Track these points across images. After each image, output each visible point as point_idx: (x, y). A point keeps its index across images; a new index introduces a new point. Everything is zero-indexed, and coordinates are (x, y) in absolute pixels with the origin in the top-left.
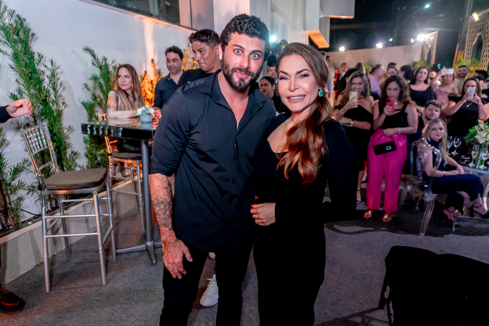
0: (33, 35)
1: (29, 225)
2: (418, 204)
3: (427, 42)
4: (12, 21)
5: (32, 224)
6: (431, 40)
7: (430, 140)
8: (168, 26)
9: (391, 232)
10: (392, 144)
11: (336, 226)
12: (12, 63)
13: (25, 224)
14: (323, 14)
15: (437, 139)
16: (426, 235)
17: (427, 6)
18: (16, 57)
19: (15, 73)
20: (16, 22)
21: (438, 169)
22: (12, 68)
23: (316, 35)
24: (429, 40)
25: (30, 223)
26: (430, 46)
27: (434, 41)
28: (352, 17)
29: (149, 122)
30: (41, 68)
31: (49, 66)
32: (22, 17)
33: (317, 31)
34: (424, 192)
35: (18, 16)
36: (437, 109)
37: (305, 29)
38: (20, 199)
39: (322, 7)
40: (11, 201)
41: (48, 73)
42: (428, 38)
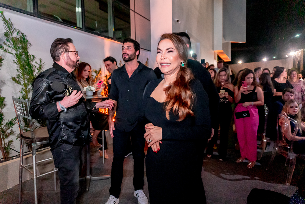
0: (30, 44)
1: (14, 159)
2: (286, 162)
3: (296, 56)
4: (18, 37)
5: (16, 158)
6: (299, 55)
7: (288, 114)
8: (120, 44)
9: (263, 181)
10: (248, 112)
11: (221, 174)
12: (15, 60)
13: (12, 158)
14: (226, 41)
15: (294, 114)
16: (291, 185)
17: (298, 36)
18: (18, 56)
19: (17, 66)
20: (21, 37)
21: (296, 136)
22: (15, 62)
23: (221, 53)
24: (298, 55)
25: (15, 158)
26: (299, 59)
27: (301, 55)
28: (245, 42)
29: (92, 96)
30: (33, 63)
31: (39, 62)
32: (24, 34)
33: (222, 51)
34: (288, 152)
35: (22, 34)
36: (291, 94)
37: (213, 49)
38: (11, 142)
39: (224, 36)
40: (5, 143)
41: (38, 66)
42: (297, 54)
